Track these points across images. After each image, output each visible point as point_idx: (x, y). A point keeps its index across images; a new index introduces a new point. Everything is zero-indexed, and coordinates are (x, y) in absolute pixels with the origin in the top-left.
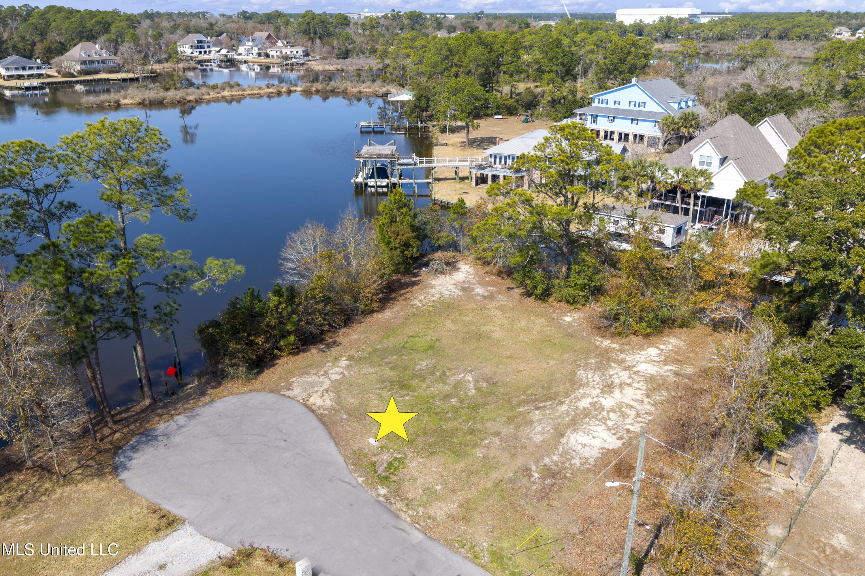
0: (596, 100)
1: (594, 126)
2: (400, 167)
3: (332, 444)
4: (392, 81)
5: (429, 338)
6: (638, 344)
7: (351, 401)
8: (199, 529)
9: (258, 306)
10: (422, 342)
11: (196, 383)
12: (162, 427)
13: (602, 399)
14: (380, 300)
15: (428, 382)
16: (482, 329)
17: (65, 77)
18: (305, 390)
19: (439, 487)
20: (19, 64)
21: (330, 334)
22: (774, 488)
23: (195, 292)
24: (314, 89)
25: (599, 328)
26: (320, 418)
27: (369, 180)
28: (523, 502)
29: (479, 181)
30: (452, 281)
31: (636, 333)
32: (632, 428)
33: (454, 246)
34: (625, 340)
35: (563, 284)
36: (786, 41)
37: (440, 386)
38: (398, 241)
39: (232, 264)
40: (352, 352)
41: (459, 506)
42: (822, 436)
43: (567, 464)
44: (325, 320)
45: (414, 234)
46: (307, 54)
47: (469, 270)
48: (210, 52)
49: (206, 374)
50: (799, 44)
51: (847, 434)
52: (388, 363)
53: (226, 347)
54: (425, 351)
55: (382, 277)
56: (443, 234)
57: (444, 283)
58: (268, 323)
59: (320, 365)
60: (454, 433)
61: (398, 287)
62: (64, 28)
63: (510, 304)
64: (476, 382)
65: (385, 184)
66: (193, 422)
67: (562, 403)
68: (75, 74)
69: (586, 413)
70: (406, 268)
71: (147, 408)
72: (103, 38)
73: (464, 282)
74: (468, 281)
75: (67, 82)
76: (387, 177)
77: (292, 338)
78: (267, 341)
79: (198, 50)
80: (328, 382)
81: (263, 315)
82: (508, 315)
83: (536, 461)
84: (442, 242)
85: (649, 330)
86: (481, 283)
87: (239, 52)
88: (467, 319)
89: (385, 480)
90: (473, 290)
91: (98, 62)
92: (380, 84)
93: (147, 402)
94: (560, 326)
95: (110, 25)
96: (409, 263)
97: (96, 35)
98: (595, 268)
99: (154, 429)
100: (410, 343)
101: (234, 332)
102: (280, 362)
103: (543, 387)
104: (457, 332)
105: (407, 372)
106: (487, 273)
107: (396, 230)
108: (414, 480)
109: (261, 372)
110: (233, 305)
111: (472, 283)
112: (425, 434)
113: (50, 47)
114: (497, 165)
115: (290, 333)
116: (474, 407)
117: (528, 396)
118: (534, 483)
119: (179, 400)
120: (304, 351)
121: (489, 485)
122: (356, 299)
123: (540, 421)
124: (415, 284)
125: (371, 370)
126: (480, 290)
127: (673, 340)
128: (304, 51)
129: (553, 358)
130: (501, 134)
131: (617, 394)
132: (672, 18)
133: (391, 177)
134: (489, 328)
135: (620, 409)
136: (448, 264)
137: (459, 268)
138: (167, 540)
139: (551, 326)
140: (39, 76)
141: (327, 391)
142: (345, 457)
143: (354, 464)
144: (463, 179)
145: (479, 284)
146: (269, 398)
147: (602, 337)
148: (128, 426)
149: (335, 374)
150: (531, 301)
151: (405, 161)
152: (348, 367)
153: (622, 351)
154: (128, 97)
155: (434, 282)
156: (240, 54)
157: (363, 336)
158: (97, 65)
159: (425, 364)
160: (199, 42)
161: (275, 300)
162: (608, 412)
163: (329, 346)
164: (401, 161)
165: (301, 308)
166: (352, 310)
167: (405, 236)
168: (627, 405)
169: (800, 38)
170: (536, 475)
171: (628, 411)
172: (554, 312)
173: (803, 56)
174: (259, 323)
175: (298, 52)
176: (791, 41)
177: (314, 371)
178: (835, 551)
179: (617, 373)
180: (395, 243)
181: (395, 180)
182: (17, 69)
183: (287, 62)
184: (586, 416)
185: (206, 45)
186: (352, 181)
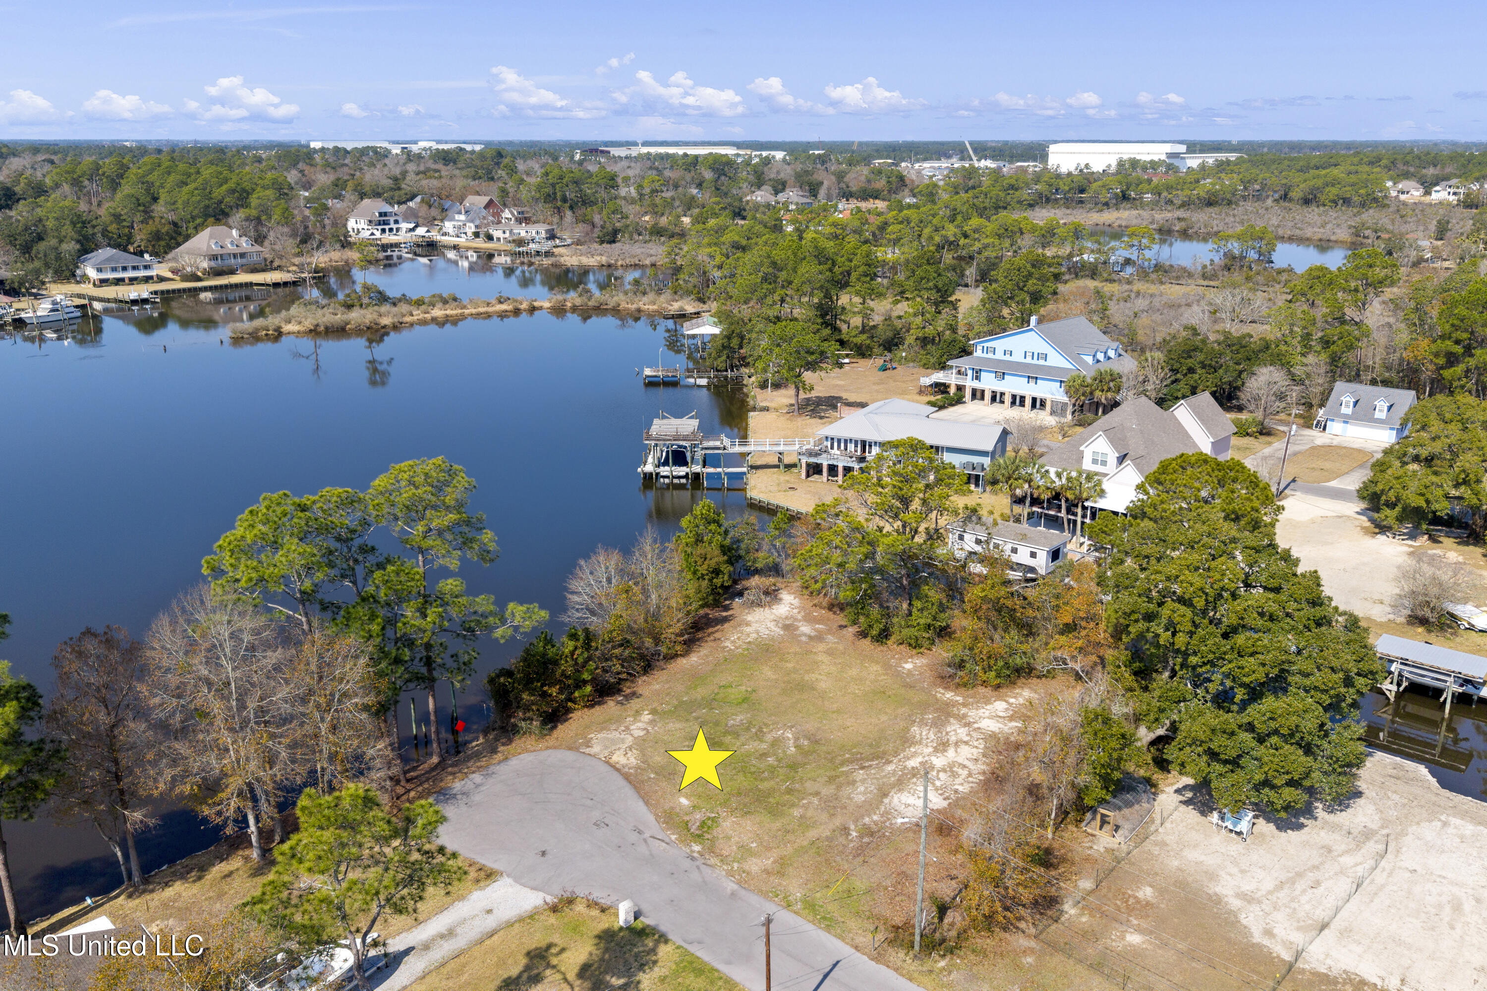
0: (979, 348)
1: (977, 385)
2: (703, 452)
3: (641, 803)
4: (688, 293)
5: (743, 688)
6: (984, 697)
7: (658, 759)
8: (518, 880)
9: (551, 652)
10: (735, 694)
11: (481, 740)
12: (457, 785)
13: (933, 759)
14: (685, 643)
15: (742, 739)
16: (807, 678)
17: (187, 281)
18: (606, 748)
19: (754, 845)
20: (117, 262)
21: (628, 684)
22: (1095, 847)
23: (497, 639)
24: (569, 304)
25: (942, 678)
26: (627, 777)
27: (662, 468)
28: (838, 859)
29: (811, 472)
30: (772, 617)
31: (984, 683)
32: (961, 788)
33: (775, 570)
34: (971, 692)
35: (903, 623)
36: (1313, 207)
37: (756, 743)
38: (705, 567)
39: (536, 610)
40: (655, 705)
41: (774, 862)
42: (1161, 797)
43: (887, 824)
44: (623, 666)
45: (726, 558)
46: (552, 236)
47: (793, 602)
48: (398, 230)
49: (494, 730)
50: (1333, 214)
51: (1189, 795)
52: (697, 718)
53: (519, 699)
54: (739, 704)
55: (688, 613)
56: (760, 555)
57: (762, 618)
58: (563, 671)
59: (619, 720)
60: (770, 793)
61: (706, 624)
62: (180, 202)
63: (841, 647)
64: (797, 739)
65: (683, 474)
66: (491, 781)
67: (889, 762)
68: (199, 274)
69: (914, 773)
70: (715, 600)
71: (436, 767)
72: (239, 216)
73: (786, 618)
74: (792, 617)
75: (190, 290)
76: (685, 464)
77: (588, 689)
78: (561, 691)
79: (380, 227)
80: (630, 738)
81: (556, 663)
82: (837, 661)
83: (856, 821)
84: (759, 565)
85: (998, 681)
86: (809, 619)
87: (444, 230)
88: (790, 665)
89: (698, 838)
90: (797, 628)
91: (235, 256)
92: (669, 297)
93: (435, 759)
94: (898, 674)
95: (248, 194)
96: (719, 594)
97: (227, 210)
98: (941, 604)
99: (450, 788)
100: (721, 695)
101: (528, 683)
102: (575, 715)
103: (871, 745)
104: (777, 680)
105: (718, 728)
106: (815, 605)
107: (703, 552)
108: (728, 838)
109: (554, 727)
110: (527, 651)
111: (796, 620)
112: (739, 794)
113: (158, 231)
114: (835, 451)
115: (585, 682)
116: (793, 767)
117: (853, 754)
118: (851, 841)
119: (469, 758)
120: (600, 703)
121: (805, 843)
122: (657, 641)
123: (863, 781)
124: (726, 620)
125: (678, 725)
126: (805, 629)
127: (1026, 693)
128: (547, 231)
129: (886, 713)
130: (846, 391)
131: (951, 753)
132: (1139, 161)
133: (692, 463)
134: (813, 676)
135: (951, 768)
136: (767, 593)
137: (781, 599)
138: (489, 889)
139: (887, 674)
140: (147, 279)
141: (630, 748)
142: (656, 815)
143: (667, 823)
144: (789, 467)
145: (805, 620)
146: (569, 756)
147: (945, 688)
148: (421, 784)
149: (638, 729)
150: (867, 642)
151: (711, 444)
152: (651, 722)
153: (964, 705)
154: (293, 321)
155: (749, 618)
156: (445, 234)
157: (667, 686)
158: (233, 261)
159: (739, 718)
160: (381, 214)
161: (571, 645)
162: (938, 771)
163: (628, 697)
164: (706, 444)
165: (598, 653)
166: (653, 655)
167: (714, 561)
168: (960, 764)
169: (1335, 202)
170: (854, 834)
171: (960, 771)
172: (893, 657)
173: (1333, 238)
174: (553, 672)
175: (537, 233)
176: (1322, 208)
177: (614, 727)
178: (1138, 901)
179: (955, 730)
180: (702, 570)
181: (697, 468)
182: (114, 269)
183: (521, 249)
184: (914, 776)
185: (392, 220)
186: (639, 470)
